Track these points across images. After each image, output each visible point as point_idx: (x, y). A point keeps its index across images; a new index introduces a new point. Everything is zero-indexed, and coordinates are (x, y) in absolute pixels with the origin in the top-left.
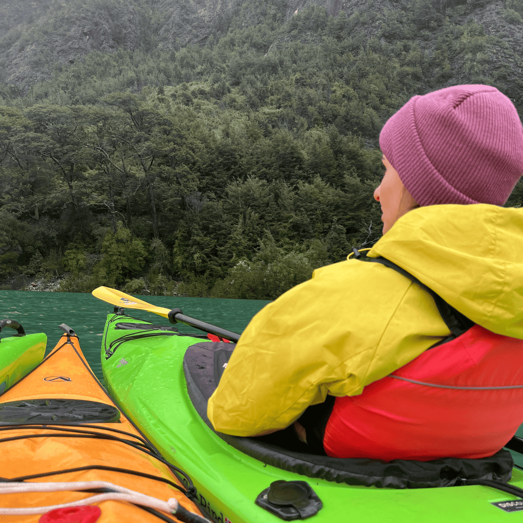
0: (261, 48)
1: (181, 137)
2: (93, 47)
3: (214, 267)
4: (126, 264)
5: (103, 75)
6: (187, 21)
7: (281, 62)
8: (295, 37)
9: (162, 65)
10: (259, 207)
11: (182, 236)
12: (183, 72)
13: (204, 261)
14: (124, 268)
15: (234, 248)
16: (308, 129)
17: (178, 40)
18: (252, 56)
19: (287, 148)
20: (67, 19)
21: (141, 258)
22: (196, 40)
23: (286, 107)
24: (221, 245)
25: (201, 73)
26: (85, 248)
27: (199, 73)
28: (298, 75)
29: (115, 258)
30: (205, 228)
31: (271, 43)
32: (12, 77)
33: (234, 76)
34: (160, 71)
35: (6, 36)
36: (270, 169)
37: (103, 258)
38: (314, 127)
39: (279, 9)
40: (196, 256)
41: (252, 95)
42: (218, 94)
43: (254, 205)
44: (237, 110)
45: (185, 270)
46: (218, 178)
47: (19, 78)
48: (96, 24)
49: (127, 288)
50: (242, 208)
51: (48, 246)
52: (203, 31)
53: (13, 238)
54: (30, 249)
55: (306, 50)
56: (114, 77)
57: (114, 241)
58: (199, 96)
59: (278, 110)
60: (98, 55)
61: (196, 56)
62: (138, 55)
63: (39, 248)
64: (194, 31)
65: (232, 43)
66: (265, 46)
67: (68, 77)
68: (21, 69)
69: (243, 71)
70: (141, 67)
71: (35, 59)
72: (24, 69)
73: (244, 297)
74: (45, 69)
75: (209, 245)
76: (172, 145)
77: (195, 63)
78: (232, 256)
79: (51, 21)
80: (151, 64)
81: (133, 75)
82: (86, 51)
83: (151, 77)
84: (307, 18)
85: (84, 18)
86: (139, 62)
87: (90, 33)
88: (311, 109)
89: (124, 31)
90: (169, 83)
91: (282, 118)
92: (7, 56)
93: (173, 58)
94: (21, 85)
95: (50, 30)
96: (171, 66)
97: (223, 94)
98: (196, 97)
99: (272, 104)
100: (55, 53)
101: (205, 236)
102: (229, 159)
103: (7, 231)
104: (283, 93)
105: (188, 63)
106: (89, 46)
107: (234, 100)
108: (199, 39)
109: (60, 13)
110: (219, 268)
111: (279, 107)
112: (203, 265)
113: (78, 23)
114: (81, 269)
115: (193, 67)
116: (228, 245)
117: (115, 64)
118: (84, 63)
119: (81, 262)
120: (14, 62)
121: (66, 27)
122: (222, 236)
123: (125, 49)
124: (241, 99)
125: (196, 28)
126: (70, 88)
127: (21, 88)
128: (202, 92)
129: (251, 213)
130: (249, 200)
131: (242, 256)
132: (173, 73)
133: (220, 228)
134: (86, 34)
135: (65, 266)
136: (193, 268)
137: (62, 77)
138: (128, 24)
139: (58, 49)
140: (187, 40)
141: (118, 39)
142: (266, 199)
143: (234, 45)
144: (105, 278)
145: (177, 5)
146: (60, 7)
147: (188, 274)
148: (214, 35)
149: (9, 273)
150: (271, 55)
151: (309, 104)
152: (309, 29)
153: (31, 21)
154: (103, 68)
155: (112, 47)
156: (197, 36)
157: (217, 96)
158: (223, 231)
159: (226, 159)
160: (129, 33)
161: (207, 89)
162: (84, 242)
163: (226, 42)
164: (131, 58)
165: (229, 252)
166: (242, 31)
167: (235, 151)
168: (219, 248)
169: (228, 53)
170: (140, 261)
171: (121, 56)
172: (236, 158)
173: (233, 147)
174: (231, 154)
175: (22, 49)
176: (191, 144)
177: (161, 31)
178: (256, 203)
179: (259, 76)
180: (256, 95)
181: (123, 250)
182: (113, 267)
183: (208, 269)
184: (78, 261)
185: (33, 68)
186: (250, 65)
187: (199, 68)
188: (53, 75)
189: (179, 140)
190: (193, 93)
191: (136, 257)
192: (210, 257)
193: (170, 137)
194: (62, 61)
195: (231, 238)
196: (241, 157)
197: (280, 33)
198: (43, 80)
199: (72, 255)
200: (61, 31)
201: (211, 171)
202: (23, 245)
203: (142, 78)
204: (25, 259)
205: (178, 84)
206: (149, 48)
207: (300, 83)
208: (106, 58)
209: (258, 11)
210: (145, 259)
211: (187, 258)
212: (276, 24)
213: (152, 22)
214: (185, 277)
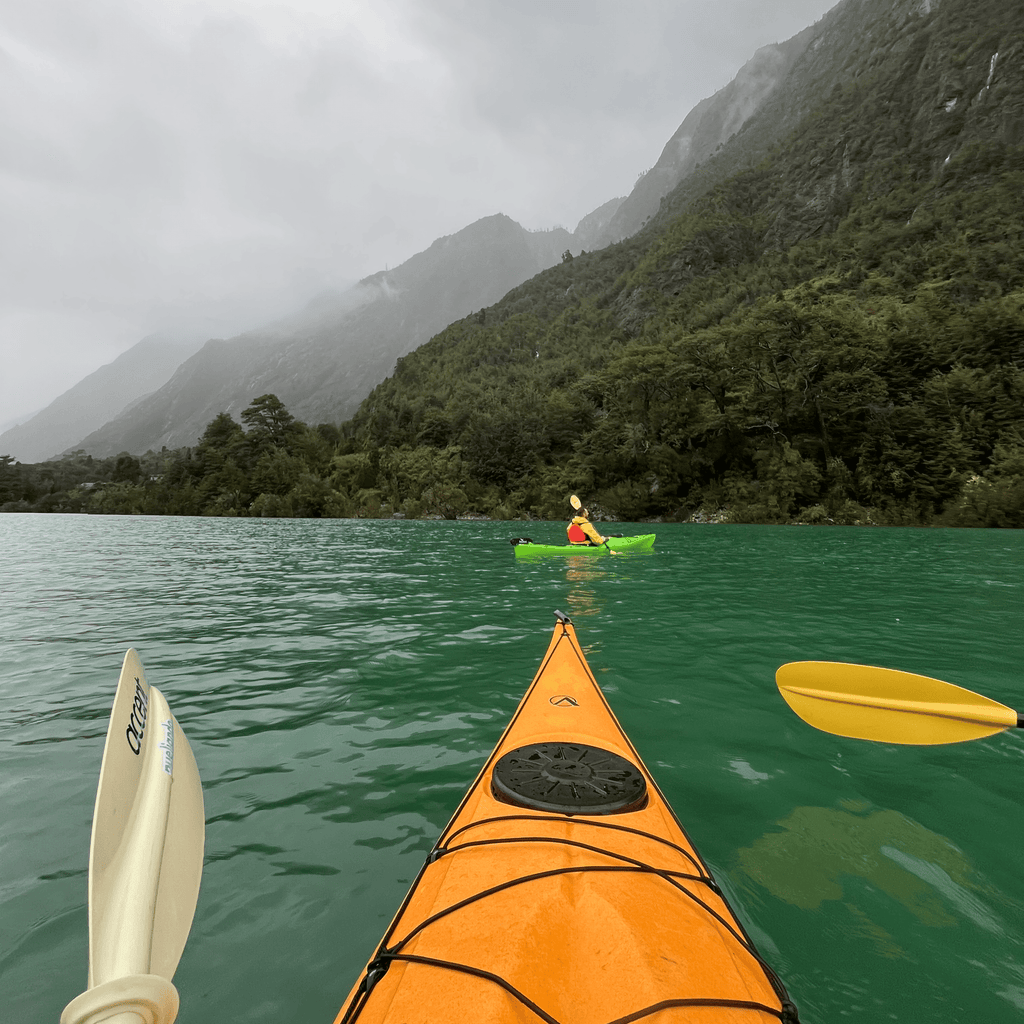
0: (900, 216)
1: (855, 336)
2: (695, 274)
3: (923, 486)
4: (800, 490)
5: (710, 298)
6: (795, 218)
7: (938, 224)
8: (952, 189)
9: (773, 270)
10: (980, 403)
11: (869, 452)
12: (800, 271)
13: (906, 480)
14: (797, 495)
15: (951, 460)
16: (1003, 295)
17: (787, 241)
18: (889, 228)
19: (1001, 322)
20: (669, 255)
21: (816, 482)
22: (807, 234)
23: (959, 274)
24: (929, 459)
25: (823, 267)
26: (743, 475)
27: (819, 267)
28: (970, 232)
29: (786, 483)
30: (901, 440)
31: (914, 207)
32: (622, 323)
33: (870, 258)
34: (773, 277)
35: (613, 287)
36: (976, 354)
37: (771, 484)
38: (1013, 289)
39: (919, 165)
40: (895, 474)
41: (904, 272)
42: (854, 283)
43: (972, 403)
44: (884, 295)
45: (877, 492)
46: (897, 377)
47: (629, 321)
48: (697, 251)
49: (804, 517)
50: (954, 408)
51: (706, 476)
52: (816, 221)
53: (673, 470)
54: (688, 480)
55: (975, 198)
56: (722, 295)
57: (782, 464)
58: (827, 292)
59: (947, 282)
60: (702, 281)
61: (812, 250)
62: (744, 268)
63: (697, 478)
64: (805, 226)
65: (857, 223)
66: (905, 213)
67: (676, 309)
68: (630, 313)
69: (882, 249)
70: (749, 280)
71: (642, 300)
72: (633, 312)
73: (994, 525)
74: (653, 307)
75: (910, 459)
76: (845, 347)
77: (813, 258)
78: (950, 471)
79: (654, 261)
80: (761, 272)
81: (744, 289)
82: (689, 280)
83: (765, 285)
84: (968, 161)
85: (685, 249)
86: (746, 275)
87: (692, 262)
88: (1003, 268)
89: (726, 249)
90: (786, 287)
91: (956, 290)
92: (616, 304)
93: (785, 260)
94: (631, 327)
95: (654, 269)
96: (785, 269)
97: (859, 281)
98: (824, 293)
99: (935, 277)
100: (660, 290)
101: (904, 448)
102: (909, 352)
103: (667, 464)
104: (951, 260)
105: (804, 261)
106: (691, 274)
107: (877, 285)
108: (812, 232)
109: (661, 252)
110: (932, 488)
111: (949, 278)
112: (905, 485)
113: (680, 255)
114: (742, 498)
115: (811, 263)
116: (940, 457)
117: (720, 284)
118: (689, 292)
119: (743, 490)
120: (623, 308)
121: (668, 262)
122: (928, 447)
123: (728, 267)
124: (885, 282)
125: (805, 221)
126: (679, 318)
127: (632, 330)
128: (831, 287)
129: (969, 412)
130: (960, 396)
131: (965, 469)
132: (789, 275)
133: (927, 437)
134: (688, 264)
135: (725, 495)
136: (889, 490)
137: (670, 310)
138: (730, 241)
139: (663, 285)
140: (797, 237)
141: (720, 259)
142: (990, 392)
143: (860, 225)
144: (776, 506)
145: (782, 205)
146: (659, 247)
147: (883, 498)
148: (831, 221)
149: (671, 506)
150: (916, 220)
151: (999, 263)
152: (975, 172)
153: (632, 268)
154: (708, 292)
155: (714, 268)
156: (809, 229)
157: (852, 285)
158: (931, 440)
159: (904, 353)
160: (732, 250)
161: (837, 281)
162: (742, 469)
163: (849, 225)
164: (736, 273)
165: (945, 466)
166: (869, 206)
167: (917, 340)
168: (926, 462)
169: (853, 235)
170: (814, 484)
171: (725, 275)
172: (920, 349)
173: (913, 336)
174: (912, 344)
175: (629, 294)
176: (869, 341)
177: (765, 238)
178: (973, 399)
179: (906, 249)
180: (908, 271)
181: (794, 474)
182: (784, 493)
183: (914, 490)
184: (739, 488)
185: (641, 309)
186: (891, 240)
187: (819, 262)
188: (660, 310)
189: (853, 341)
190: (820, 290)
191: (809, 481)
192: (915, 474)
193: (840, 339)
194: (668, 295)
195: (945, 448)
196: (928, 346)
197: (927, 191)
198: (652, 317)
199: (731, 484)
200: (664, 268)
201: (886, 370)
202: (680, 476)
203: (754, 288)
204: (684, 490)
205: (796, 285)
206: (753, 257)
207: (976, 240)
208: (711, 281)
209: (889, 176)
210: (820, 483)
211: (879, 478)
212: (918, 183)
213: (754, 231)
214: (878, 501)
